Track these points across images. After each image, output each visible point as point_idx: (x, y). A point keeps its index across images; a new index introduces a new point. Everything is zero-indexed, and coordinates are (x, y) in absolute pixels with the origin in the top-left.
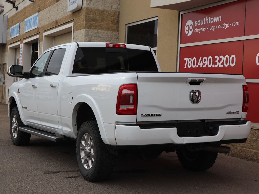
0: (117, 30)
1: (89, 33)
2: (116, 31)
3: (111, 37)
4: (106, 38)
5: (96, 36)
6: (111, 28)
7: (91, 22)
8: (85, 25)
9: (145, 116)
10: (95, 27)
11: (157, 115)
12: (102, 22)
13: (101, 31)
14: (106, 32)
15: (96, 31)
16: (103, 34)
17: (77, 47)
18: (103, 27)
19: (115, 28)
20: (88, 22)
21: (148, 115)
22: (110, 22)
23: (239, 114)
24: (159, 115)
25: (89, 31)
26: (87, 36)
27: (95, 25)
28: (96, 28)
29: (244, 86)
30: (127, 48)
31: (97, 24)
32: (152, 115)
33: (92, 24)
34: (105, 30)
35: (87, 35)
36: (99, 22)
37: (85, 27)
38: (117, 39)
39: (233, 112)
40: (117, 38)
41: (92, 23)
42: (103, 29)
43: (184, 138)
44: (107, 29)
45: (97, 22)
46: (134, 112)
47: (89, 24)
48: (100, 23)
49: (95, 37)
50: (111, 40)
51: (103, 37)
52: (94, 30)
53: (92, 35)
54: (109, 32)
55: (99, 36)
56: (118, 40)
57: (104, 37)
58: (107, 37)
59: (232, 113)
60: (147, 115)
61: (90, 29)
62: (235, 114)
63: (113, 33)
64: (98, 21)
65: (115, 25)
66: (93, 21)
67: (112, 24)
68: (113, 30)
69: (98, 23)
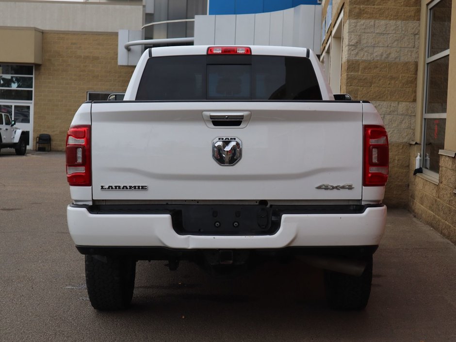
0: (416, 18)
1: (358, 27)
2: (414, 20)
3: (403, 32)
4: (392, 35)
5: (372, 32)
6: (404, 15)
7: (361, 6)
8: (349, 13)
9: (109, 188)
10: (370, 14)
11: (137, 187)
12: (384, 3)
13: (383, 22)
14: (392, 22)
15: (372, 23)
16: (386, 28)
17: (148, 57)
18: (387, 13)
19: (413, 14)
20: (355, 6)
21: (116, 187)
22: (402, 3)
23: (353, 190)
24: (141, 188)
25: (357, 23)
26: (353, 34)
27: (369, 10)
28: (371, 16)
29: (366, 128)
30: (253, 54)
31: (374, 8)
32: (124, 187)
33: (364, 10)
34: (390, 20)
35: (352, 32)
36: (377, 5)
37: (349, 16)
38: (417, 36)
39: (335, 186)
40: (417, 34)
41: (363, 7)
42: (387, 17)
43: (189, 237)
44: (396, 17)
45: (374, 5)
46: (85, 180)
47: (357, 10)
48: (381, 7)
49: (370, 34)
50: (404, 38)
51: (386, 33)
52: (368, 21)
53: (363, 31)
54: (399, 22)
55: (377, 32)
56: (419, 37)
57: (388, 32)
58: (394, 32)
59: (333, 188)
60: (114, 188)
61: (359, 20)
62: (342, 191)
63: (408, 23)
64: (376, 3)
65: (412, 8)
66: (366, 3)
67: (407, 6)
68: (408, 18)
69: (376, 7)
